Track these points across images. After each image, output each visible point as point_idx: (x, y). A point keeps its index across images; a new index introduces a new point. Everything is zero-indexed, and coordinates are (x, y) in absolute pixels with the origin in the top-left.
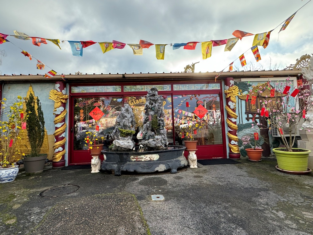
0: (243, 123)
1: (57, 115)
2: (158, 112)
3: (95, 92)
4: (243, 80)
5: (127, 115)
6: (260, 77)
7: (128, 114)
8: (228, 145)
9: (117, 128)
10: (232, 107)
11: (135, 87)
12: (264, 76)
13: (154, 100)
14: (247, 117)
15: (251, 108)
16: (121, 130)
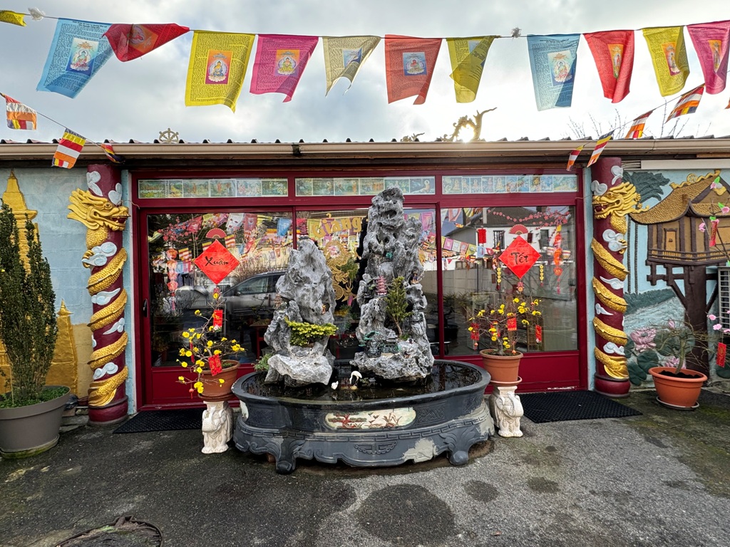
0: (639, 292)
1: (96, 269)
2: (404, 267)
3: (210, 197)
4: (647, 165)
5: (309, 275)
6: (698, 156)
7: (314, 270)
8: (595, 353)
9: (280, 320)
10: (616, 245)
11: (327, 183)
12: (708, 153)
13: (391, 228)
14: (649, 274)
15: (663, 249)
16: (292, 327)
